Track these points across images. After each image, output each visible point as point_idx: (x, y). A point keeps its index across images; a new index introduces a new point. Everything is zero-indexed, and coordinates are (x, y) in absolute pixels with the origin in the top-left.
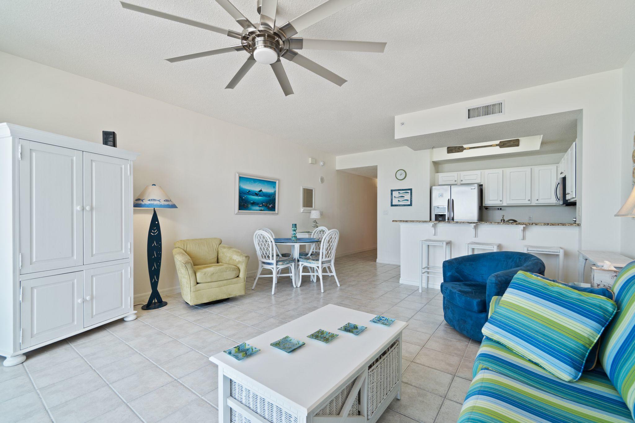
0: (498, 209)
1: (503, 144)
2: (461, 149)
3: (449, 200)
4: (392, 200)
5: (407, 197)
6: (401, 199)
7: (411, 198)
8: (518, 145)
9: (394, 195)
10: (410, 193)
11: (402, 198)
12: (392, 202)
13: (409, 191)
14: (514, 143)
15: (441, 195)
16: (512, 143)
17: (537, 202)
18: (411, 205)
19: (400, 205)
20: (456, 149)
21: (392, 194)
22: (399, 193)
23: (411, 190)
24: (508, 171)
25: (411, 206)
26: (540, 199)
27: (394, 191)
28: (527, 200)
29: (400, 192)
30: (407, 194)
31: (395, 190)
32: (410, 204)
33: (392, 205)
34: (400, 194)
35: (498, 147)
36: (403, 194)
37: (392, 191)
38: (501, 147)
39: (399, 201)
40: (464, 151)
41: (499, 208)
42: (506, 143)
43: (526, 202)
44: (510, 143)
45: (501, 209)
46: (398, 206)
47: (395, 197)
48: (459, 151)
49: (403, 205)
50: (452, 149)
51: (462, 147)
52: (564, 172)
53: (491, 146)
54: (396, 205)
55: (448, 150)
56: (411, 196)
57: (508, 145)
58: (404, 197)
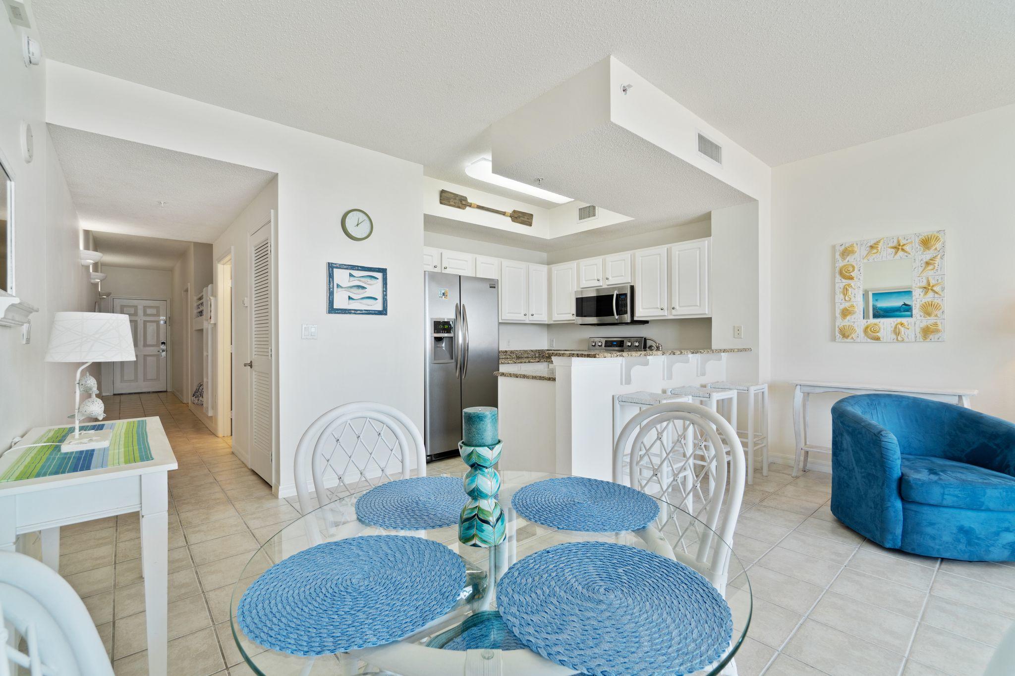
1: (515, 216)
2: (464, 203)
3: (457, 306)
4: (331, 294)
5: (374, 288)
6: (357, 294)
7: (386, 295)
8: (530, 225)
10: (380, 281)
11: (360, 291)
12: (331, 302)
13: (379, 275)
14: (527, 218)
15: (444, 294)
17: (532, 318)
18: (383, 312)
19: (355, 312)
20: (456, 199)
21: (331, 276)
22: (351, 275)
23: (383, 271)
25: (386, 314)
27: (337, 268)
28: (523, 314)
29: (354, 273)
30: (374, 281)
31: (342, 267)
32: (380, 308)
33: (332, 310)
34: (352, 279)
35: (510, 219)
36: (361, 279)
37: (332, 267)
38: (513, 221)
39: (350, 298)
40: (468, 208)
42: (521, 215)
43: (520, 318)
44: (524, 218)
46: (350, 313)
47: (338, 286)
48: (460, 205)
49: (364, 312)
50: (448, 196)
51: (465, 199)
52: (610, 278)
53: (504, 214)
54: (346, 310)
55: (441, 196)
56: (384, 289)
57: (522, 220)
58: (366, 290)
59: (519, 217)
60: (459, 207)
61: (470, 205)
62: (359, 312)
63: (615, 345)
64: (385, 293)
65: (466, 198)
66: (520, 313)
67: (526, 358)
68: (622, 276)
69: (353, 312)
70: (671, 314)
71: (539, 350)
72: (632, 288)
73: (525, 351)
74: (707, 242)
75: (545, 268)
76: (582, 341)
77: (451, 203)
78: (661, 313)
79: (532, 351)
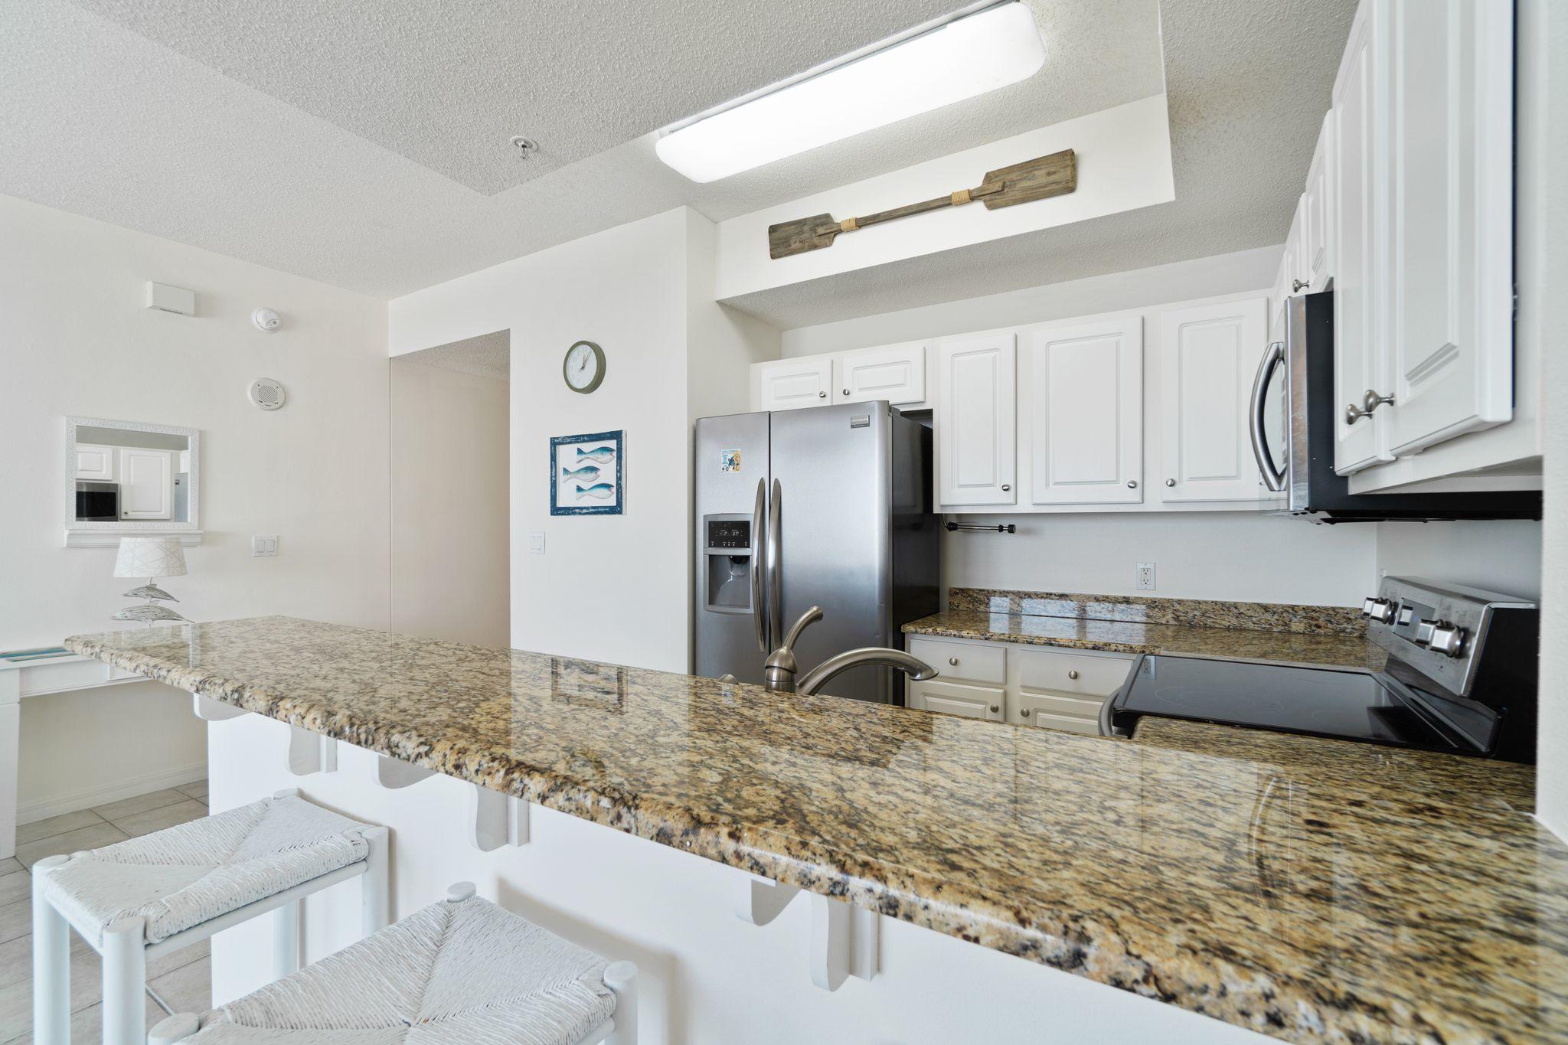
0: (1001, 529)
1: (997, 186)
2: (821, 231)
3: (762, 483)
4: (554, 485)
5: (608, 469)
6: (585, 482)
7: (621, 478)
8: (1069, 188)
9: (561, 464)
11: (591, 475)
12: (554, 497)
14: (1049, 174)
15: (731, 461)
16: (1040, 177)
17: (1171, 494)
18: (619, 509)
19: (582, 511)
20: (802, 232)
21: (554, 458)
22: (580, 452)
23: (619, 437)
24: (1037, 335)
25: (620, 512)
26: (1185, 477)
27: (560, 444)
28: (1124, 485)
30: (607, 456)
31: (564, 441)
32: (613, 503)
33: (556, 511)
34: (581, 457)
36: (592, 456)
37: (555, 443)
38: (991, 207)
39: (579, 489)
40: (839, 239)
41: (1006, 523)
42: (1014, 176)
43: (1119, 496)
44: (1032, 179)
45: (1011, 529)
46: (574, 513)
47: (565, 471)
48: (816, 240)
49: (591, 510)
51: (825, 219)
52: (1311, 280)
53: (945, 203)
54: (569, 508)
55: (771, 242)
56: (619, 467)
57: (1024, 190)
58: (599, 473)
59: (1014, 183)
60: (815, 247)
61: (842, 229)
62: (585, 511)
64: (619, 474)
65: (828, 216)
67: (1228, 629)
69: (577, 511)
73: (1226, 607)
77: (793, 246)
79: (1266, 608)
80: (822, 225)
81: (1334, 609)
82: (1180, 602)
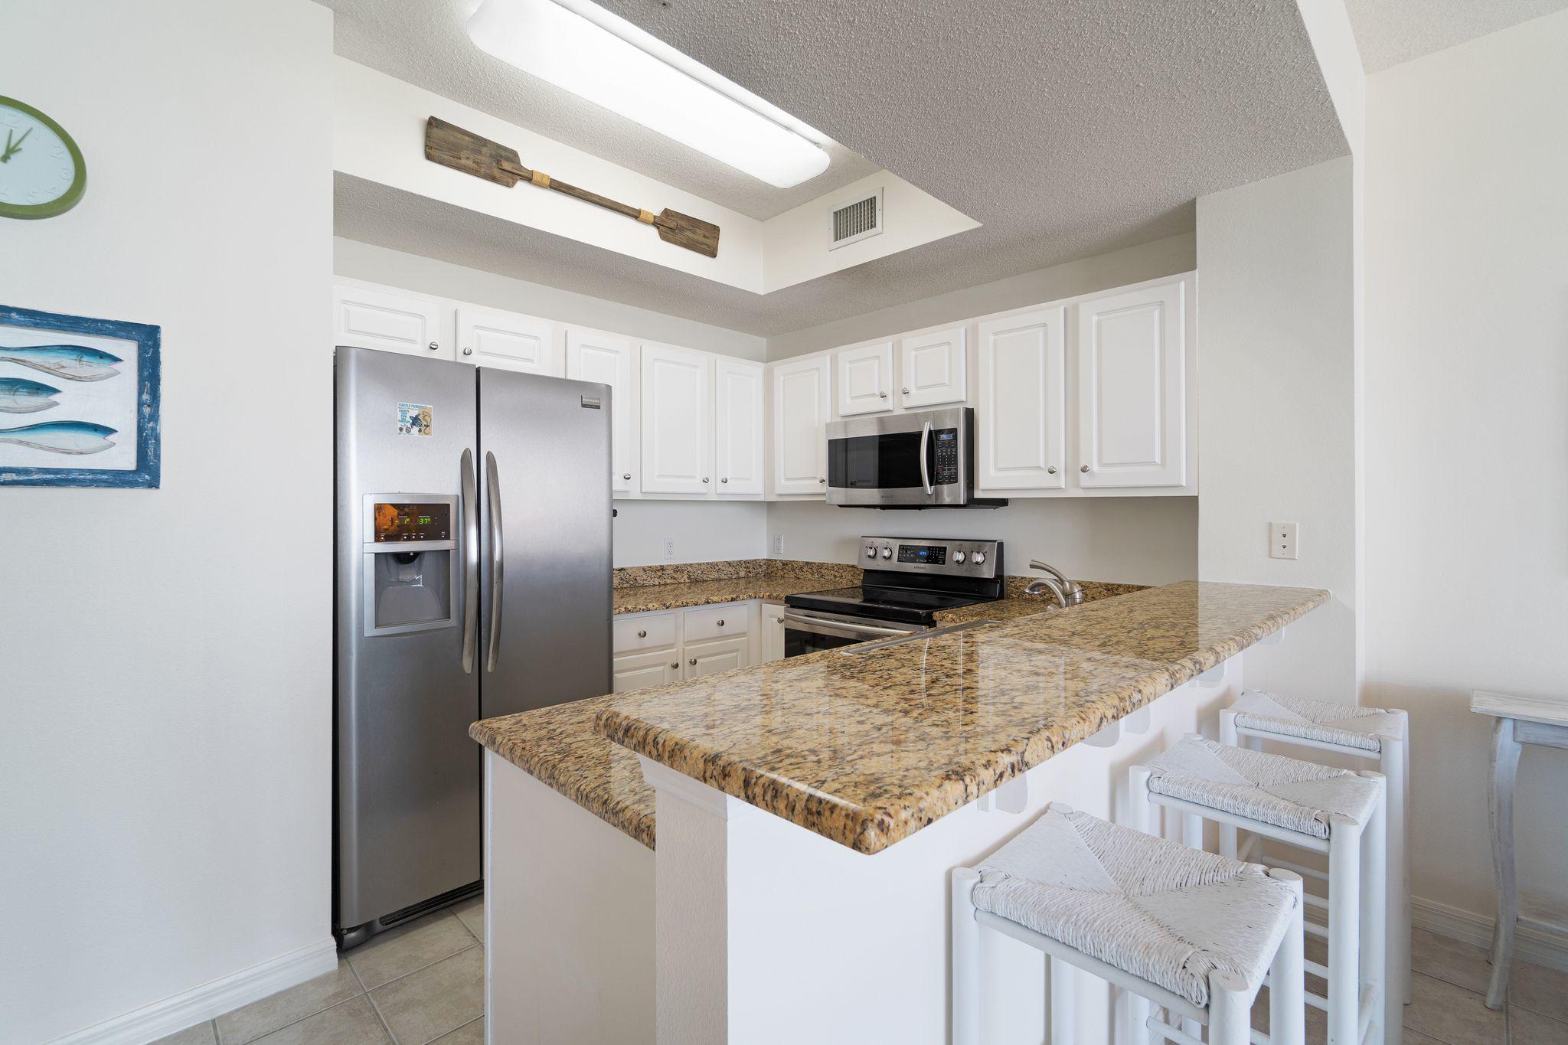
1: (670, 224)
2: (506, 165)
3: (465, 458)
5: (98, 392)
6: (7, 411)
7: (155, 417)
8: (712, 253)
10: (126, 368)
13: (121, 348)
14: (705, 236)
15: (415, 421)
16: (699, 235)
17: (723, 488)
18: (143, 478)
20: (480, 153)
23: (147, 337)
25: (154, 483)
28: (699, 480)
30: (95, 367)
32: (125, 463)
35: (654, 232)
38: (664, 237)
40: (521, 185)
42: (683, 223)
44: (694, 232)
48: (497, 173)
50: (451, 138)
51: (513, 156)
52: (913, 391)
53: (635, 214)
55: (428, 136)
56: (145, 397)
57: (689, 239)
58: (55, 398)
59: (682, 229)
60: (491, 178)
61: (529, 177)
62: (9, 477)
63: (921, 557)
64: (147, 410)
65: (515, 154)
66: (694, 477)
67: (713, 580)
68: (943, 384)
70: (1077, 486)
71: (747, 562)
72: (970, 415)
73: (713, 566)
74: (1183, 284)
75: (757, 369)
76: (844, 543)
77: (463, 161)
78: (1049, 481)
79: (729, 564)
80: (507, 159)
81: (755, 560)
82: (691, 565)
